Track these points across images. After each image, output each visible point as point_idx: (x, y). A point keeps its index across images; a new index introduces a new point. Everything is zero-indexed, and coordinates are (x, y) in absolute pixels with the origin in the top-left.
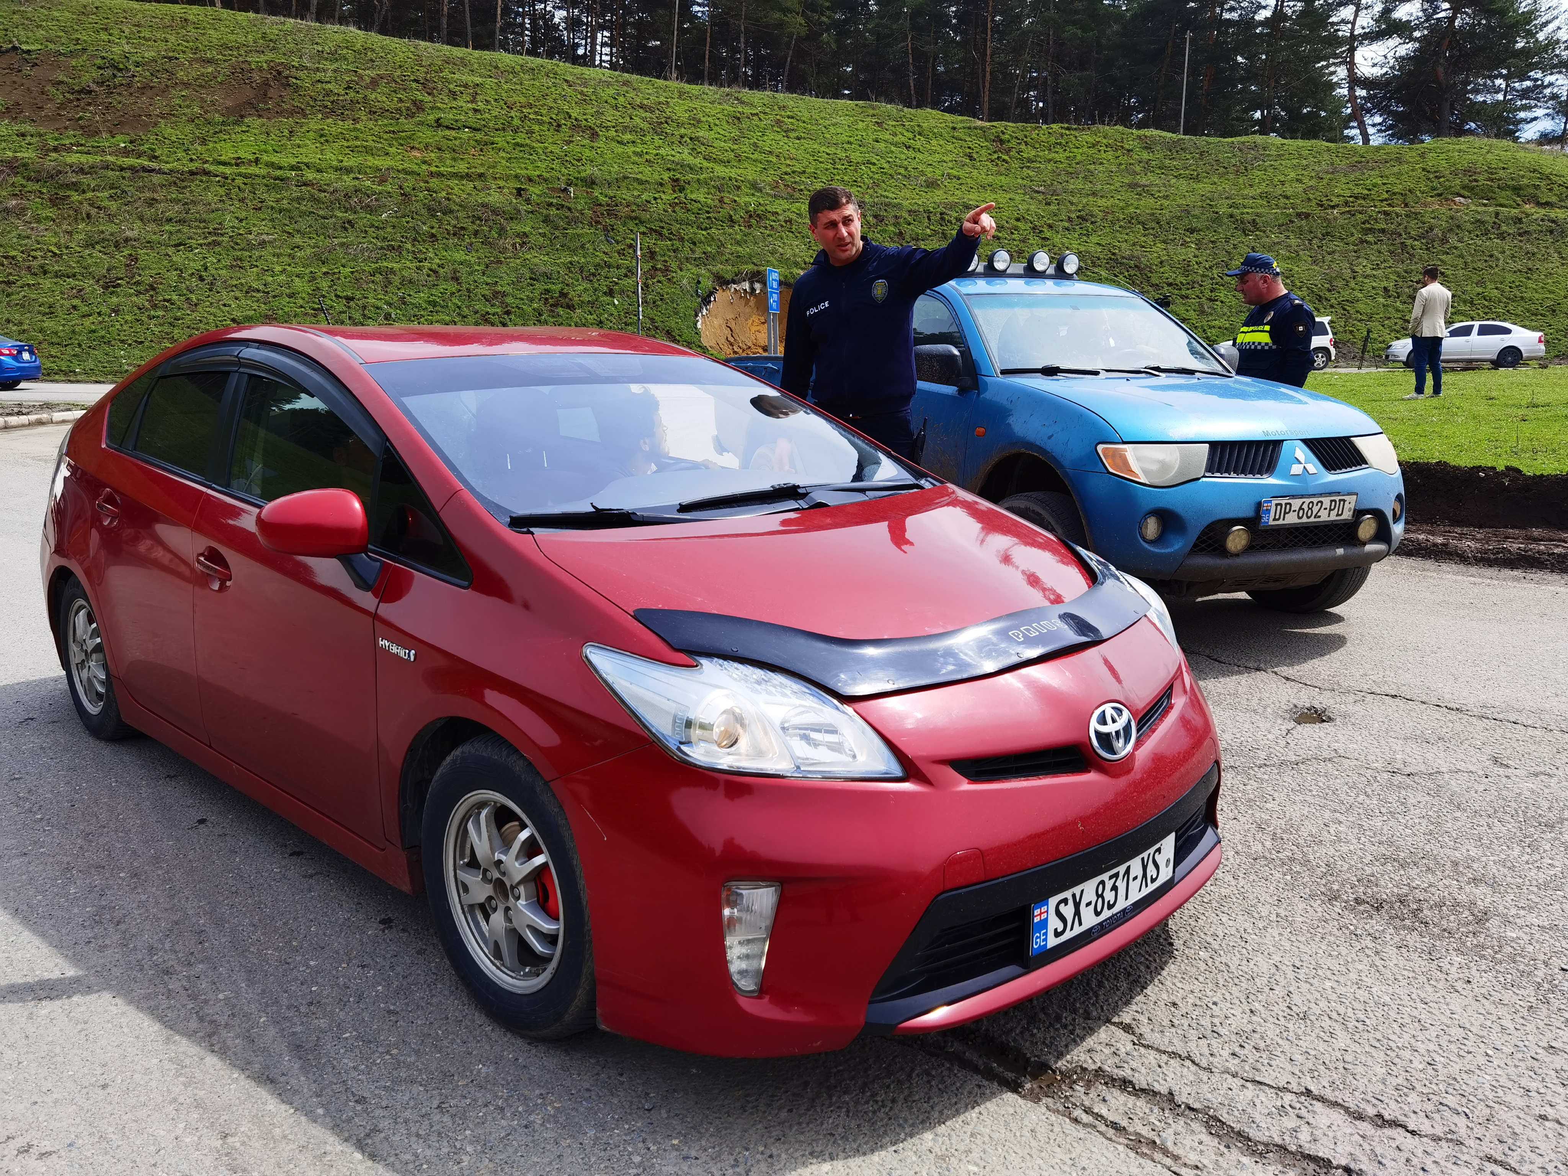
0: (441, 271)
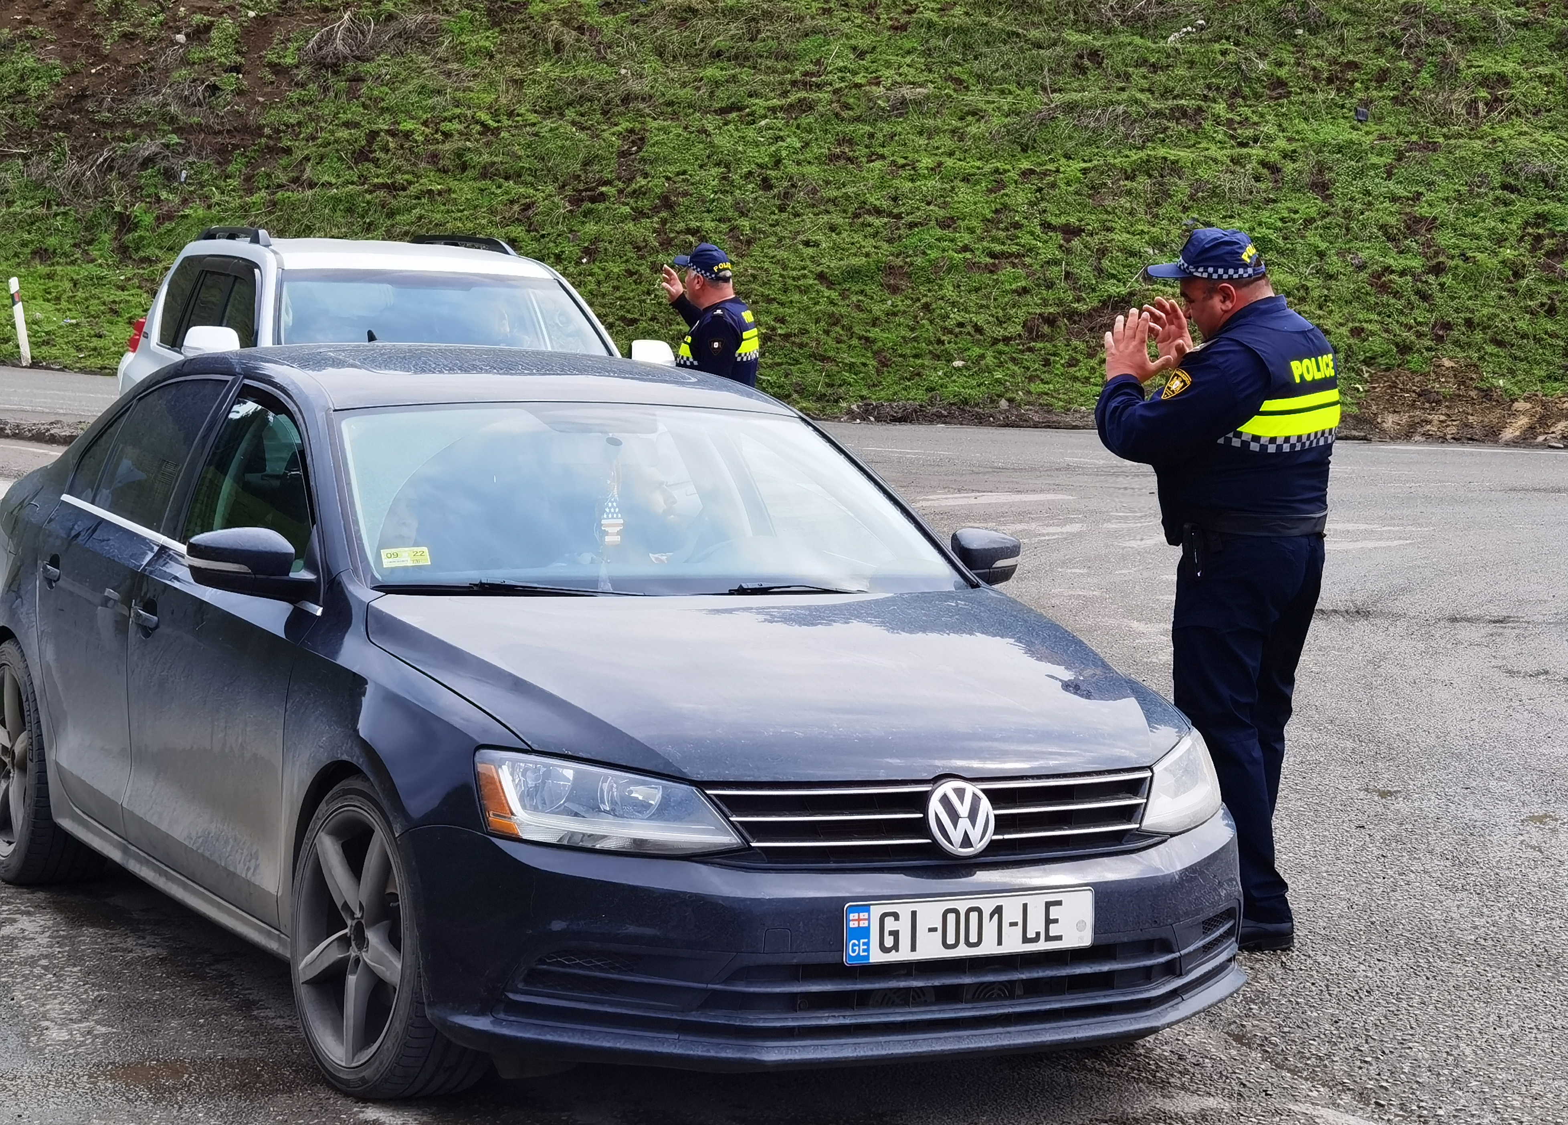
0: (1289, 167)
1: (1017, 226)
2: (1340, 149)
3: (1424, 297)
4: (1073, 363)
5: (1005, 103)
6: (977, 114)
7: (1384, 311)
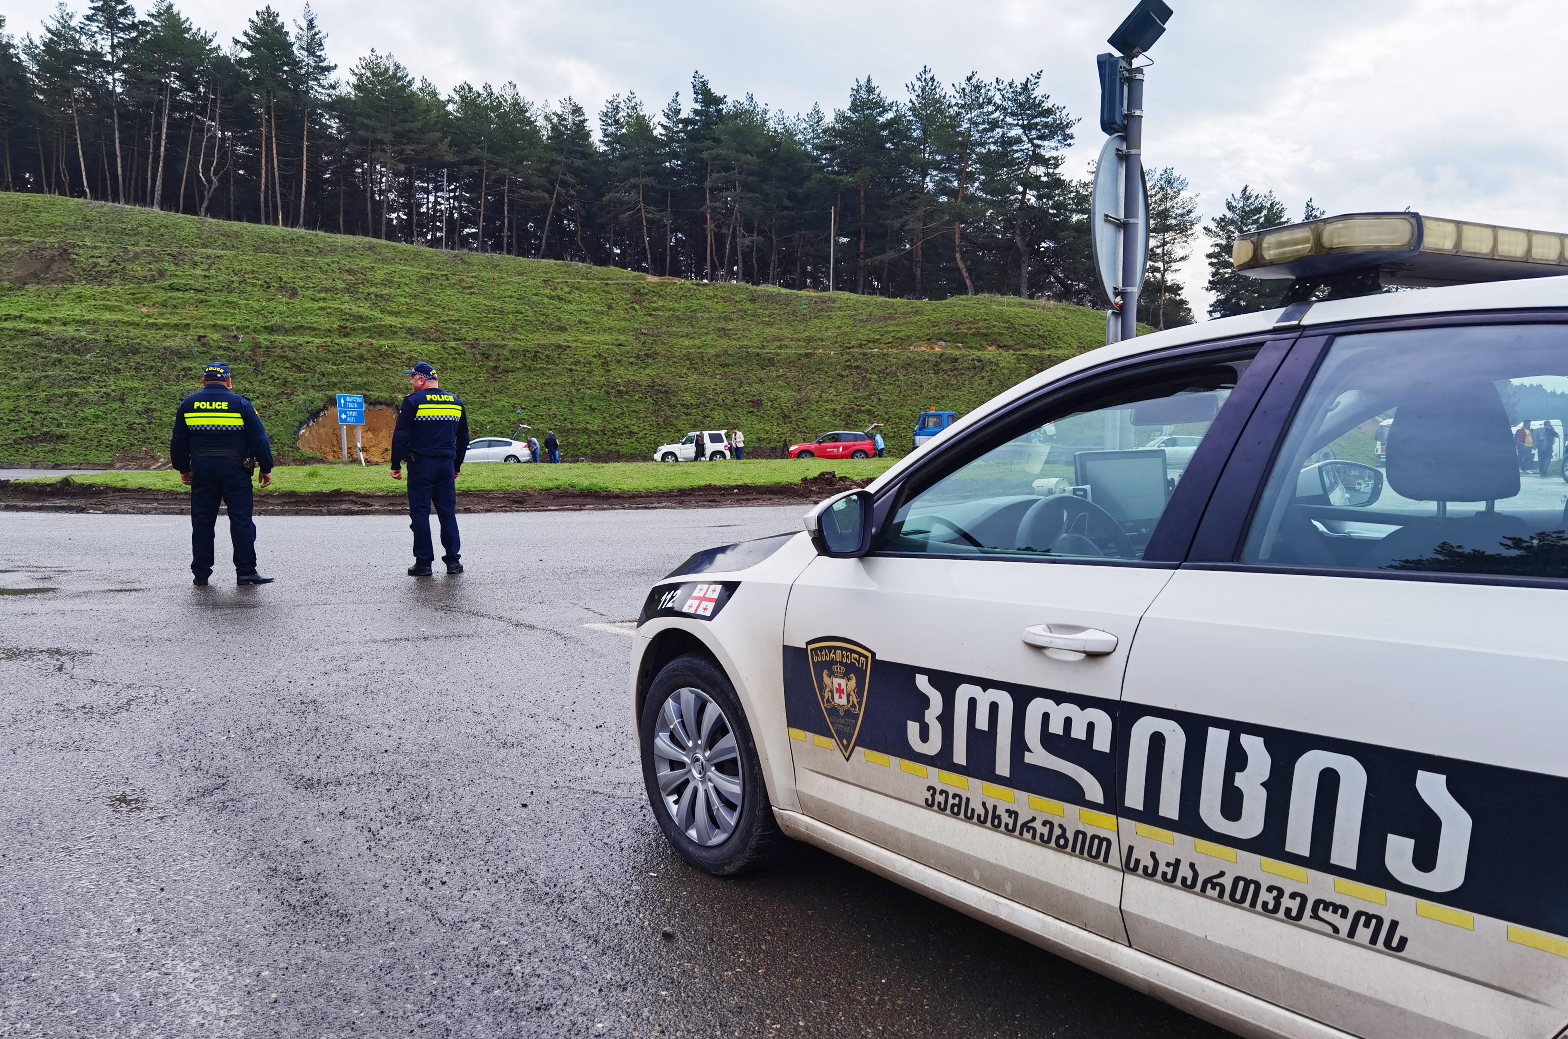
1: (20, 412)
2: (131, 389)
3: (144, 430)
4: (26, 451)
5: (26, 375)
6: (16, 378)
7: (129, 435)
